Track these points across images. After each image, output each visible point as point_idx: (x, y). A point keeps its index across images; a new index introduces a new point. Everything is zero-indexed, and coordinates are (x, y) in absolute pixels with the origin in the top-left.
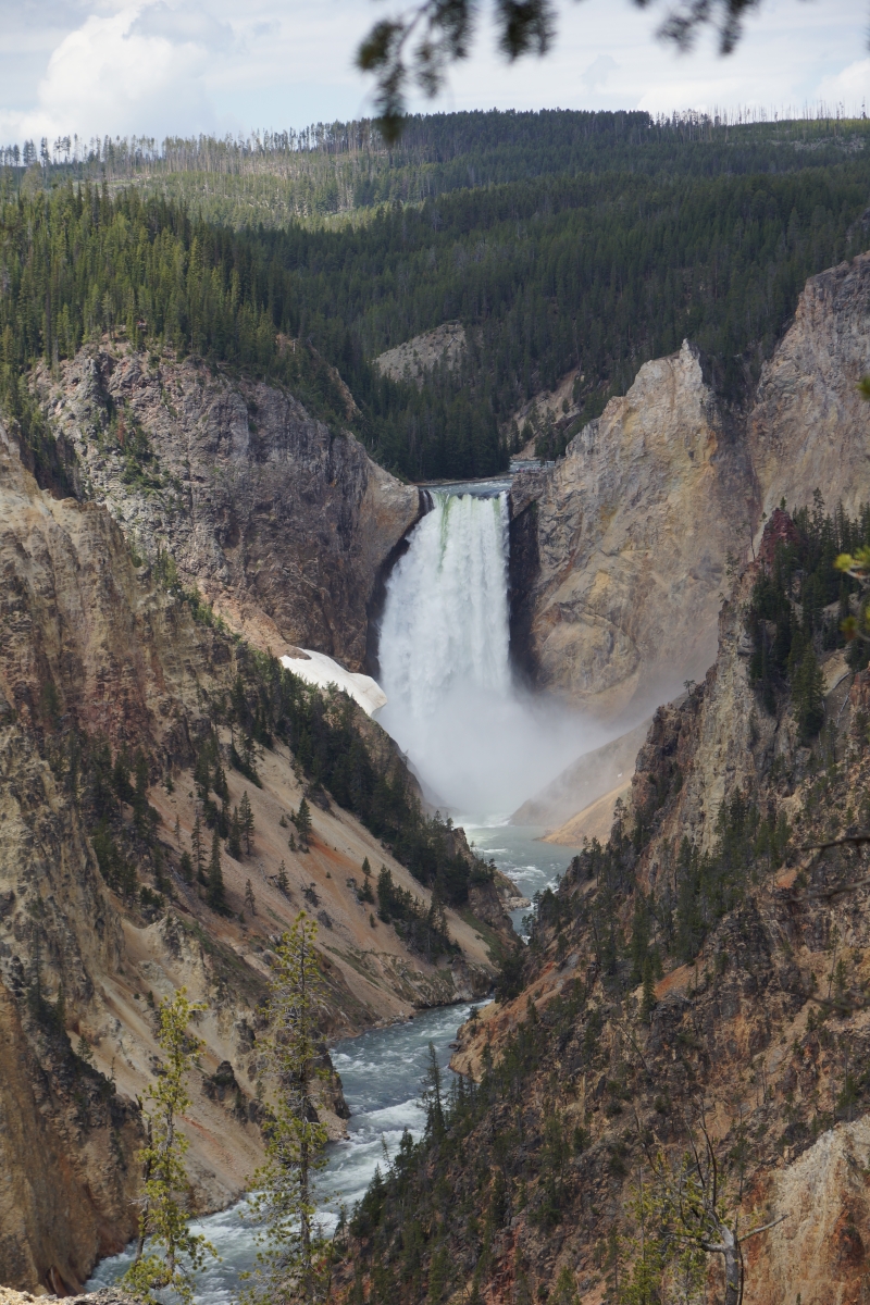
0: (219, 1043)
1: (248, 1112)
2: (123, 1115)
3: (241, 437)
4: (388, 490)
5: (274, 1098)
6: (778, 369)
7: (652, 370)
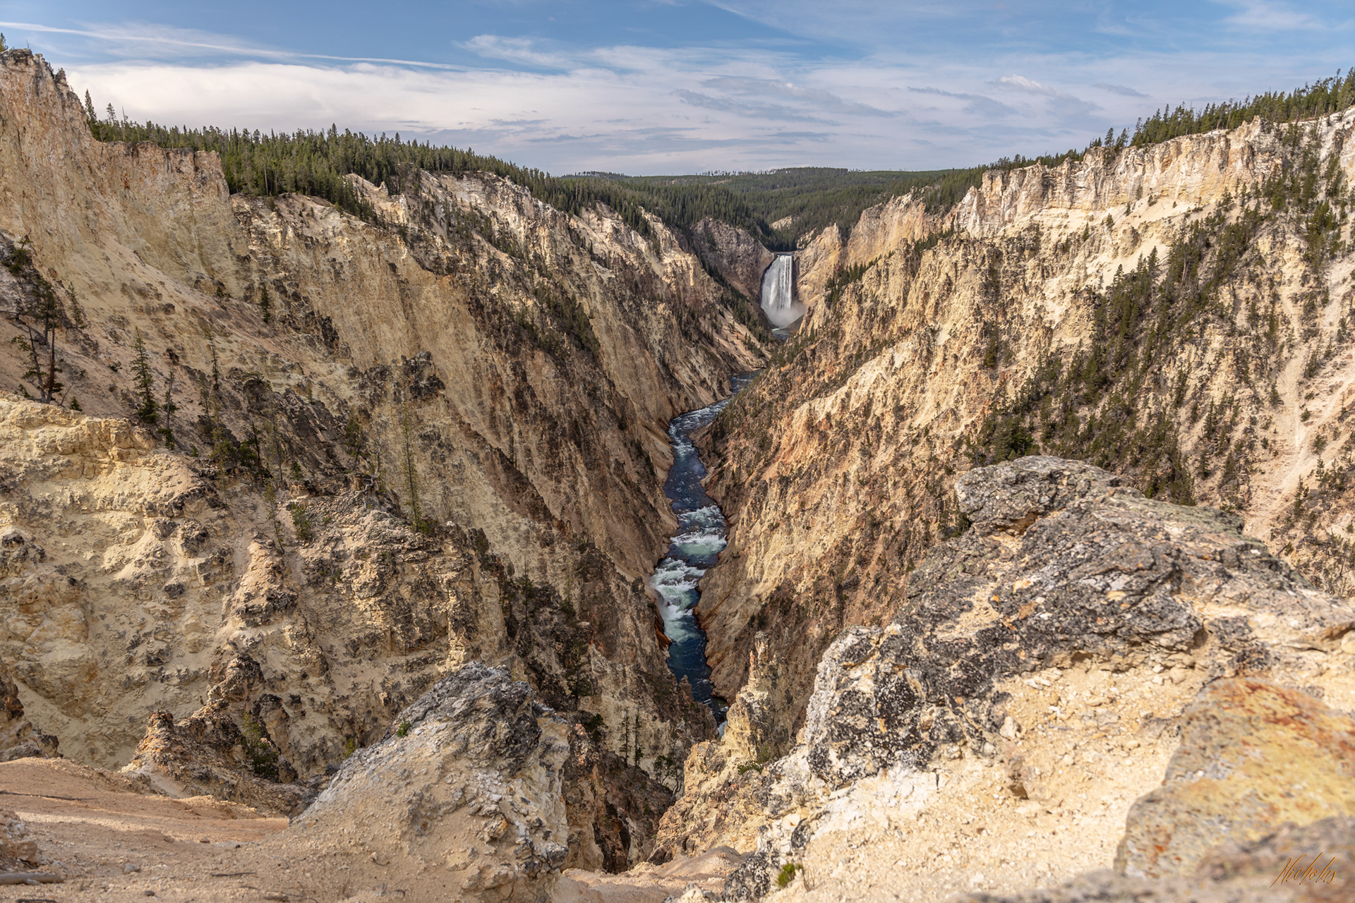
0: (704, 374)
1: (709, 388)
2: (680, 387)
3: (735, 240)
4: (766, 253)
5: (715, 387)
6: (854, 231)
7: (827, 229)
